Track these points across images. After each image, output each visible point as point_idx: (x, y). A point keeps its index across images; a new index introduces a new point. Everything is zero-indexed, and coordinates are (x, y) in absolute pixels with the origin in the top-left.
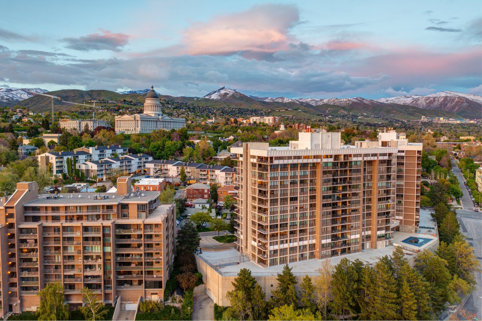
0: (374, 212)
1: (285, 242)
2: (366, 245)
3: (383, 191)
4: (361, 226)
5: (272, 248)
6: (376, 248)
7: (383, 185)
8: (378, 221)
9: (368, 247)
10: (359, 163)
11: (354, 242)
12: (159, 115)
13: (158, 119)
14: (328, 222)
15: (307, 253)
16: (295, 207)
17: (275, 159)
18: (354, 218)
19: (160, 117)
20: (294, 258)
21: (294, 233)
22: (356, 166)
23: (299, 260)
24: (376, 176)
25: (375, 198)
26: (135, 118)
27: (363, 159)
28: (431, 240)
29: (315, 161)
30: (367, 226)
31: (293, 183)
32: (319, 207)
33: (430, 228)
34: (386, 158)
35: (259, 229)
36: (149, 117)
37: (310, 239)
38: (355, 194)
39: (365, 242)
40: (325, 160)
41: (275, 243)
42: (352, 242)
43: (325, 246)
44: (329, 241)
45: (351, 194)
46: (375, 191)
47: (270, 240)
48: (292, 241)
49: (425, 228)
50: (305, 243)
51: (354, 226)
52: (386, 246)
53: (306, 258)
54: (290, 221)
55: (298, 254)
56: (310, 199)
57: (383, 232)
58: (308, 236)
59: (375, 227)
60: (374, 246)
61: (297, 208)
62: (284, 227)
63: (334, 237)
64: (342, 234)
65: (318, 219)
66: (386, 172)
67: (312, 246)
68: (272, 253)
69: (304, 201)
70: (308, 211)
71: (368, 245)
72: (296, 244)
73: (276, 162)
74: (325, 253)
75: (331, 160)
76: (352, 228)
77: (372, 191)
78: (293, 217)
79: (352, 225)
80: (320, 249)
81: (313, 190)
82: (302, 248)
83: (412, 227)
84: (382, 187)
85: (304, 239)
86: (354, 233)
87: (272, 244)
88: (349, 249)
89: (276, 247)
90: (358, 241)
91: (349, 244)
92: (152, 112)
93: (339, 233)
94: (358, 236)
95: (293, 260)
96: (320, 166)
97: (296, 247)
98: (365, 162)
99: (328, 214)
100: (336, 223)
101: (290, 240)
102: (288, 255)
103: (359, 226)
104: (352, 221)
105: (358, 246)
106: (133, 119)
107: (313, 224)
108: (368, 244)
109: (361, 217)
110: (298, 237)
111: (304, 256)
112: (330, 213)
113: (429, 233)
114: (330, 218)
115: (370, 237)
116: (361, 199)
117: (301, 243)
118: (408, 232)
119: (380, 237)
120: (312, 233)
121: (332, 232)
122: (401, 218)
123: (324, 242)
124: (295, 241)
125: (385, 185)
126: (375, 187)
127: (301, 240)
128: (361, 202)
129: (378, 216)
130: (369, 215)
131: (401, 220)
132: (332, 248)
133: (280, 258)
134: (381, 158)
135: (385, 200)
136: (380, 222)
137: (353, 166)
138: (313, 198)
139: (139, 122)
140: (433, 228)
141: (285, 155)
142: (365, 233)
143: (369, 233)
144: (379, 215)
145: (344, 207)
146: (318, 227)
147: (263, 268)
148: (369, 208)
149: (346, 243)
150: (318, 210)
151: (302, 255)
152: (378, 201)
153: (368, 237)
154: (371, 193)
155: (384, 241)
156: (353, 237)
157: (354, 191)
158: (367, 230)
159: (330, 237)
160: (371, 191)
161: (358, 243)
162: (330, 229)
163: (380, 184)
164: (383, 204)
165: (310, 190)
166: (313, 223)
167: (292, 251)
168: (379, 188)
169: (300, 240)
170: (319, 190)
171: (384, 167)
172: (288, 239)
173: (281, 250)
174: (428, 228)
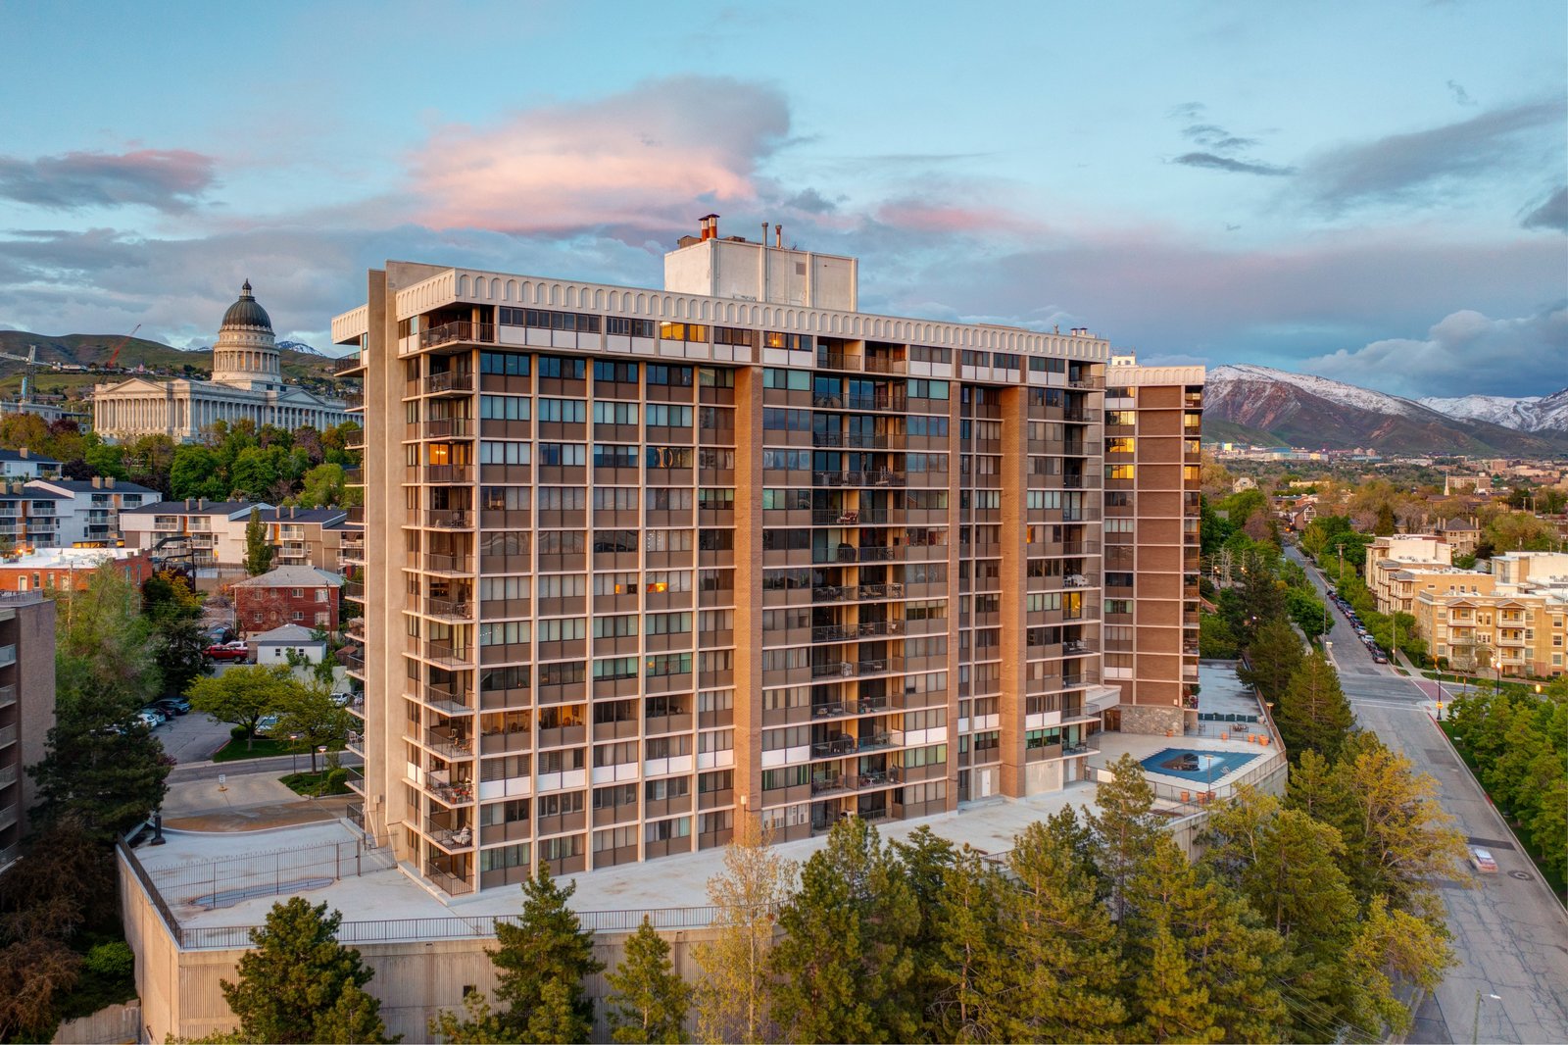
0: (1013, 626)
1: (569, 759)
2: (979, 780)
3: (1050, 533)
4: (954, 689)
5: (494, 792)
6: (1021, 792)
7: (1048, 505)
8: (1031, 668)
9: (986, 791)
10: (938, 392)
11: (921, 761)
12: (270, 387)
13: (266, 400)
14: (793, 663)
15: (690, 818)
16: (622, 581)
17: (504, 321)
18: (921, 649)
19: (273, 394)
20: (621, 843)
21: (619, 718)
22: (924, 402)
23: (648, 856)
24: (1017, 460)
25: (1014, 562)
26: (170, 392)
27: (959, 373)
28: (1255, 756)
29: (724, 354)
30: (981, 692)
31: (613, 461)
32: (747, 585)
33: (1241, 718)
34: (1060, 380)
35: (432, 698)
36: (228, 392)
37: (702, 750)
38: (924, 537)
39: (973, 767)
40: (773, 357)
41: (513, 767)
42: (911, 764)
43: (780, 779)
44: (800, 755)
45: (903, 535)
46: (1014, 531)
47: (483, 751)
48: (609, 755)
49: (1219, 718)
50: (682, 765)
51: (921, 684)
52: (1067, 784)
53: (684, 845)
54: (596, 652)
55: (641, 821)
56: (703, 545)
57: (1053, 720)
58: (694, 730)
59: (1015, 697)
60: (1013, 783)
61: (632, 589)
62: (562, 683)
63: (825, 739)
64: (866, 726)
65: (744, 647)
66: (1061, 445)
67: (717, 784)
68: (499, 817)
69: (669, 557)
70: (695, 607)
71: (986, 779)
72: (628, 773)
73: (508, 336)
74: (779, 815)
75: (807, 360)
76: (910, 697)
77: (1002, 531)
78: (615, 632)
79: (910, 684)
80: (752, 798)
81: (718, 504)
82: (662, 793)
83: (1171, 712)
84: (1045, 513)
85: (675, 746)
86: (921, 718)
87: (498, 767)
88: (899, 795)
89: (520, 788)
90: (941, 758)
91: (898, 775)
92: (245, 376)
93: (849, 720)
94: (939, 735)
95: (613, 855)
96: (749, 381)
97: (632, 788)
98: (968, 387)
99: (791, 621)
100: (837, 672)
101: (599, 751)
102: (588, 830)
103: (942, 685)
104: (910, 661)
105: (942, 784)
106: (164, 396)
107: (720, 670)
108: (986, 776)
109: (953, 648)
110: (641, 737)
111: (674, 834)
112: (801, 619)
113: (1239, 734)
114: (803, 641)
115: (995, 743)
116: (953, 561)
117: (658, 769)
118: (1155, 732)
119: (1039, 743)
120: (718, 716)
121: (815, 714)
122: (1127, 674)
123: (772, 760)
124: (622, 756)
125: (1057, 505)
126: (1015, 510)
127: (658, 749)
128: (953, 575)
129: (1030, 643)
130: (990, 639)
131: (1126, 685)
132: (815, 791)
133: (544, 846)
134: (1036, 378)
135: (1057, 573)
136: (1039, 673)
137: (911, 404)
138: (717, 541)
139: (188, 408)
140: (1253, 719)
141: (560, 306)
142: (971, 725)
143: (992, 722)
144: (1033, 638)
145: (869, 597)
146: (742, 693)
147: (446, 899)
148: (988, 605)
149: (883, 767)
150: (744, 607)
151: (665, 828)
152: (1030, 574)
153: (988, 744)
154: (996, 540)
155: (1059, 762)
156: (915, 739)
157: (916, 520)
158: (981, 708)
159: (806, 735)
160: (996, 528)
161: (941, 768)
162: (804, 699)
163: (1033, 501)
164: (1050, 593)
165: (703, 505)
166: (721, 666)
167: (609, 810)
168: (1030, 513)
169: (651, 755)
170: (748, 504)
171: (1050, 424)
172: (589, 743)
173: (548, 803)
174: (1230, 718)
